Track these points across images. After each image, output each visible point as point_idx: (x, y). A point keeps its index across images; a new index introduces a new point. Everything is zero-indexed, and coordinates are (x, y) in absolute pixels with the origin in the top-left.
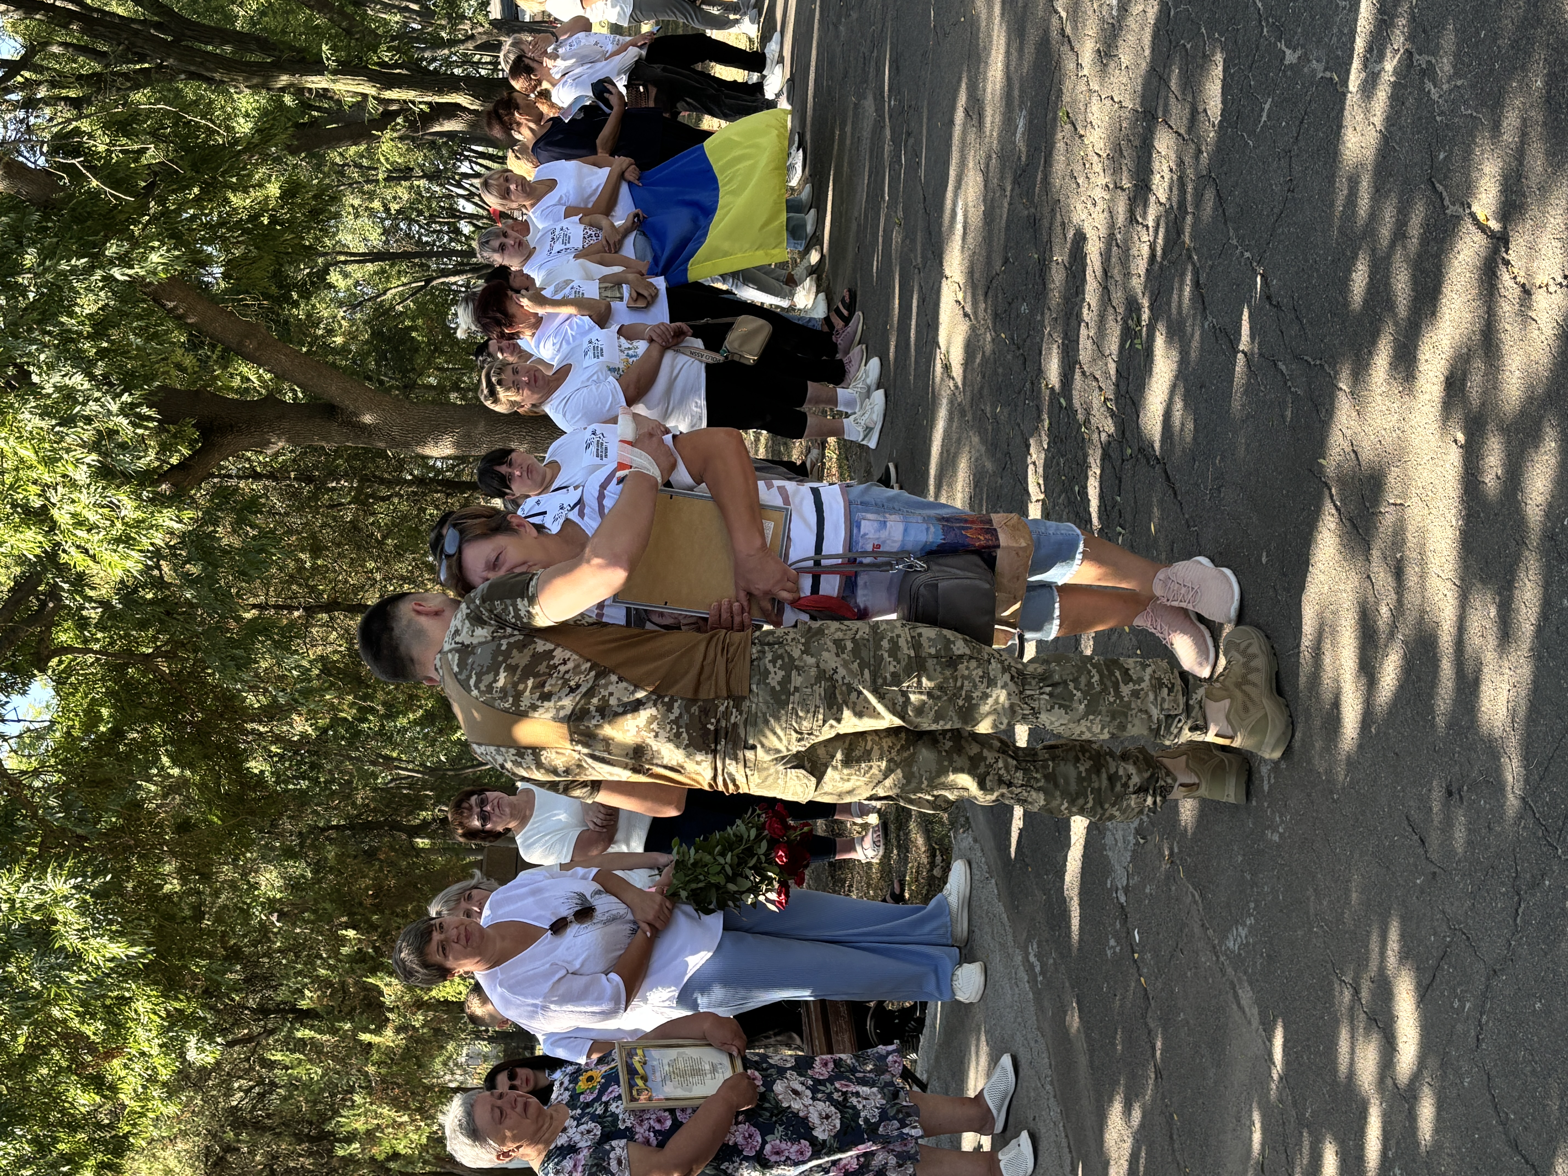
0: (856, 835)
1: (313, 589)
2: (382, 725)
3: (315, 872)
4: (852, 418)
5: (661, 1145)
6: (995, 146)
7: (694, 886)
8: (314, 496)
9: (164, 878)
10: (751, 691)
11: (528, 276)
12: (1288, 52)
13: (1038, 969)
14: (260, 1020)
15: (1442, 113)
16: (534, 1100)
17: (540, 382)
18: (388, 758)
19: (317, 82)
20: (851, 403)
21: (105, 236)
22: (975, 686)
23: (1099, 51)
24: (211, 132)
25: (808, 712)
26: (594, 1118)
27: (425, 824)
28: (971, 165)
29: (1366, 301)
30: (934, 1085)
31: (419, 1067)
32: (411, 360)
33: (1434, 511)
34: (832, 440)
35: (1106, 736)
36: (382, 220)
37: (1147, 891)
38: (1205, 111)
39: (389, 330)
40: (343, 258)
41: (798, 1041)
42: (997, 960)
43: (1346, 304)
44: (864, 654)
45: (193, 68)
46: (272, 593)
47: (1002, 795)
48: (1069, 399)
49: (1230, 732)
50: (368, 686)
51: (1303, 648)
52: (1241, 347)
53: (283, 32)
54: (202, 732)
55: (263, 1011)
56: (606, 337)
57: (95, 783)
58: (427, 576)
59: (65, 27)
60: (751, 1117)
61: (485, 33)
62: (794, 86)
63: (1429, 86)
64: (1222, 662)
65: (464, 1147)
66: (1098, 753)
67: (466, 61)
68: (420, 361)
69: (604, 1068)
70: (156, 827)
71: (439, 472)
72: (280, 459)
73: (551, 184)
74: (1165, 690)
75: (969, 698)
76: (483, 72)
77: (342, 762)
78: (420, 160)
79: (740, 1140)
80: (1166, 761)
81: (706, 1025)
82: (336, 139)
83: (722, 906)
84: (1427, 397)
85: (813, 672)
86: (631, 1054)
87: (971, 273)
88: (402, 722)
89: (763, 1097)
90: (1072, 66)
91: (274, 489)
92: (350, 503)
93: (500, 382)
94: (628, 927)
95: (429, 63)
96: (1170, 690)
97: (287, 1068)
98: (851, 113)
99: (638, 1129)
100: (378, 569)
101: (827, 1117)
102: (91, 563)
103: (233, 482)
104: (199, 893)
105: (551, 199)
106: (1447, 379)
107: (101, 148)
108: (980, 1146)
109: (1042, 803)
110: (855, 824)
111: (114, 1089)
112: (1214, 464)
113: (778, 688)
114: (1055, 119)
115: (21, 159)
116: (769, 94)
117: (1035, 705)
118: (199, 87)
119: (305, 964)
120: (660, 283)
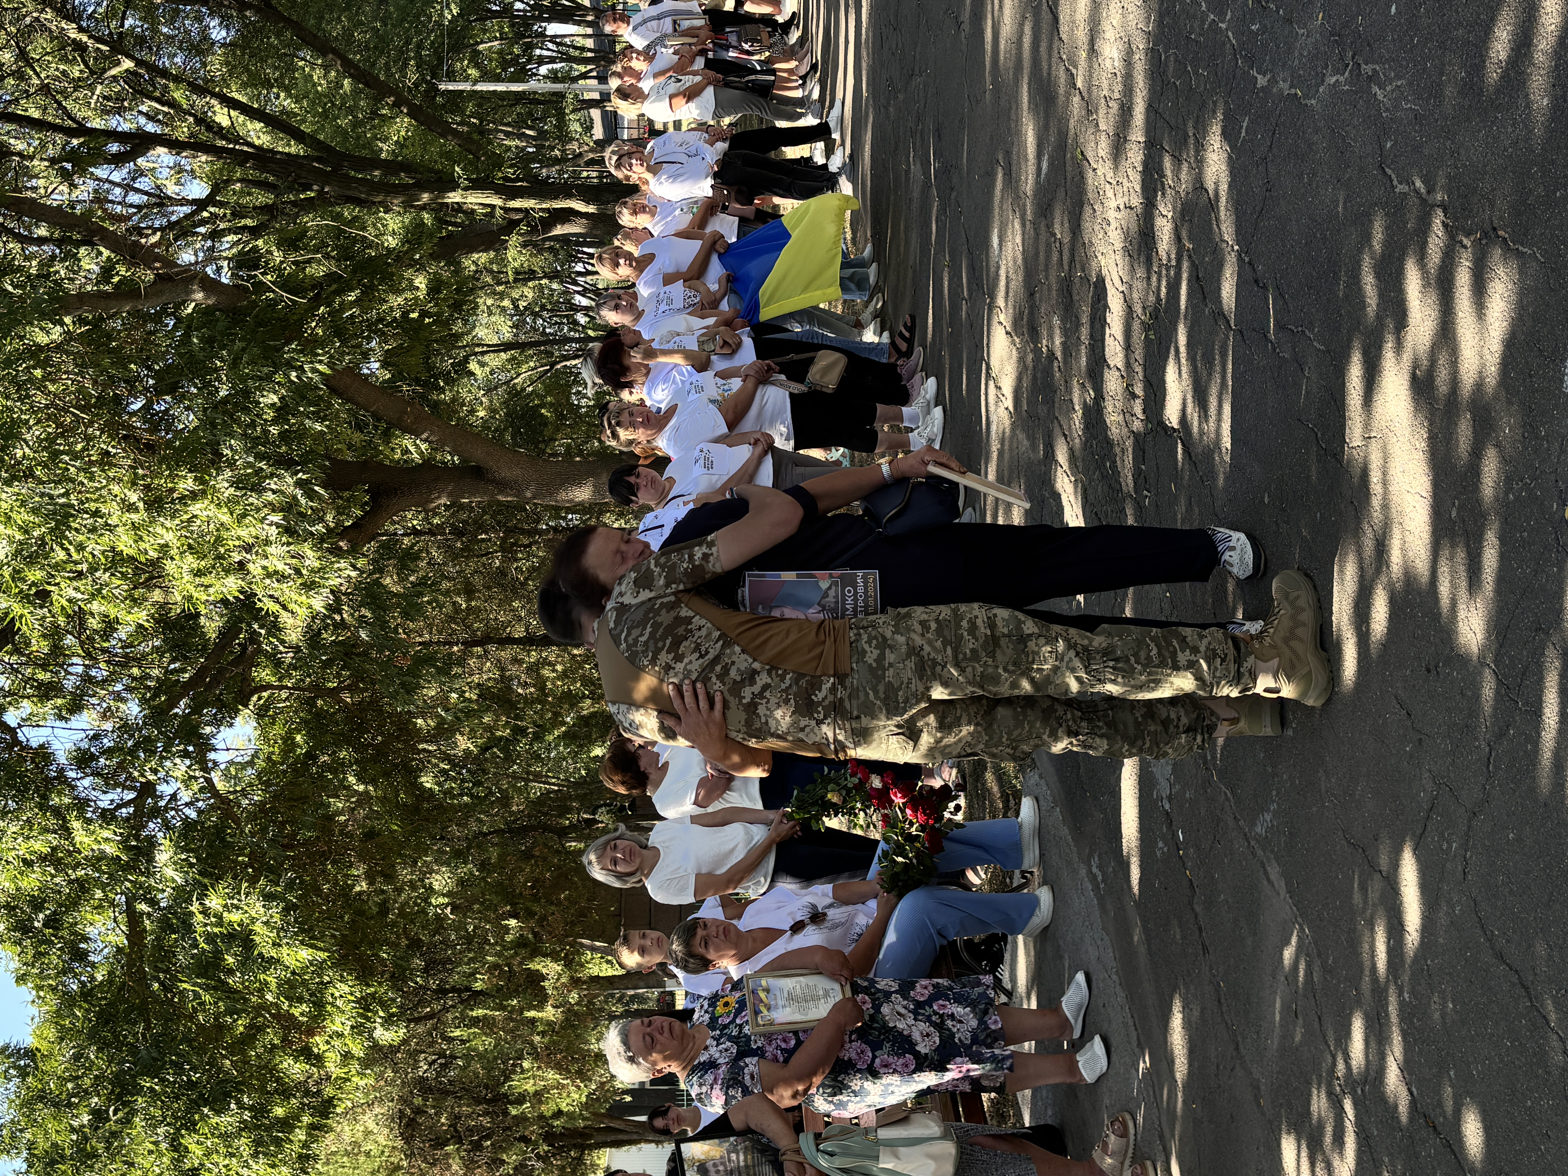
1: (468, 627)
3: (481, 871)
4: (916, 432)
5: (786, 1061)
8: (466, 547)
9: (355, 880)
10: (851, 668)
13: (1100, 878)
14: (439, 999)
15: (1387, 110)
18: (537, 774)
19: (452, 198)
20: (914, 418)
21: (284, 340)
23: (1105, 97)
26: (731, 1038)
27: (572, 828)
32: (541, 433)
33: (1400, 438)
37: (1187, 796)
39: (522, 409)
40: (480, 349)
44: (947, 633)
46: (434, 632)
47: (1071, 743)
55: (442, 992)
60: (862, 1034)
61: (590, 150)
63: (1375, 89)
69: (738, 995)
70: (347, 836)
74: (1219, 660)
79: (854, 1056)
81: (818, 958)
82: (469, 249)
85: (904, 649)
89: (872, 1018)
90: (1084, 113)
92: (497, 552)
96: (1223, 660)
97: (463, 1042)
98: (902, 180)
99: (767, 1048)
100: (523, 607)
101: (928, 1035)
104: (383, 892)
109: (1106, 747)
111: (320, 1058)
113: (874, 665)
114: (1072, 158)
118: (354, 209)
119: (476, 950)
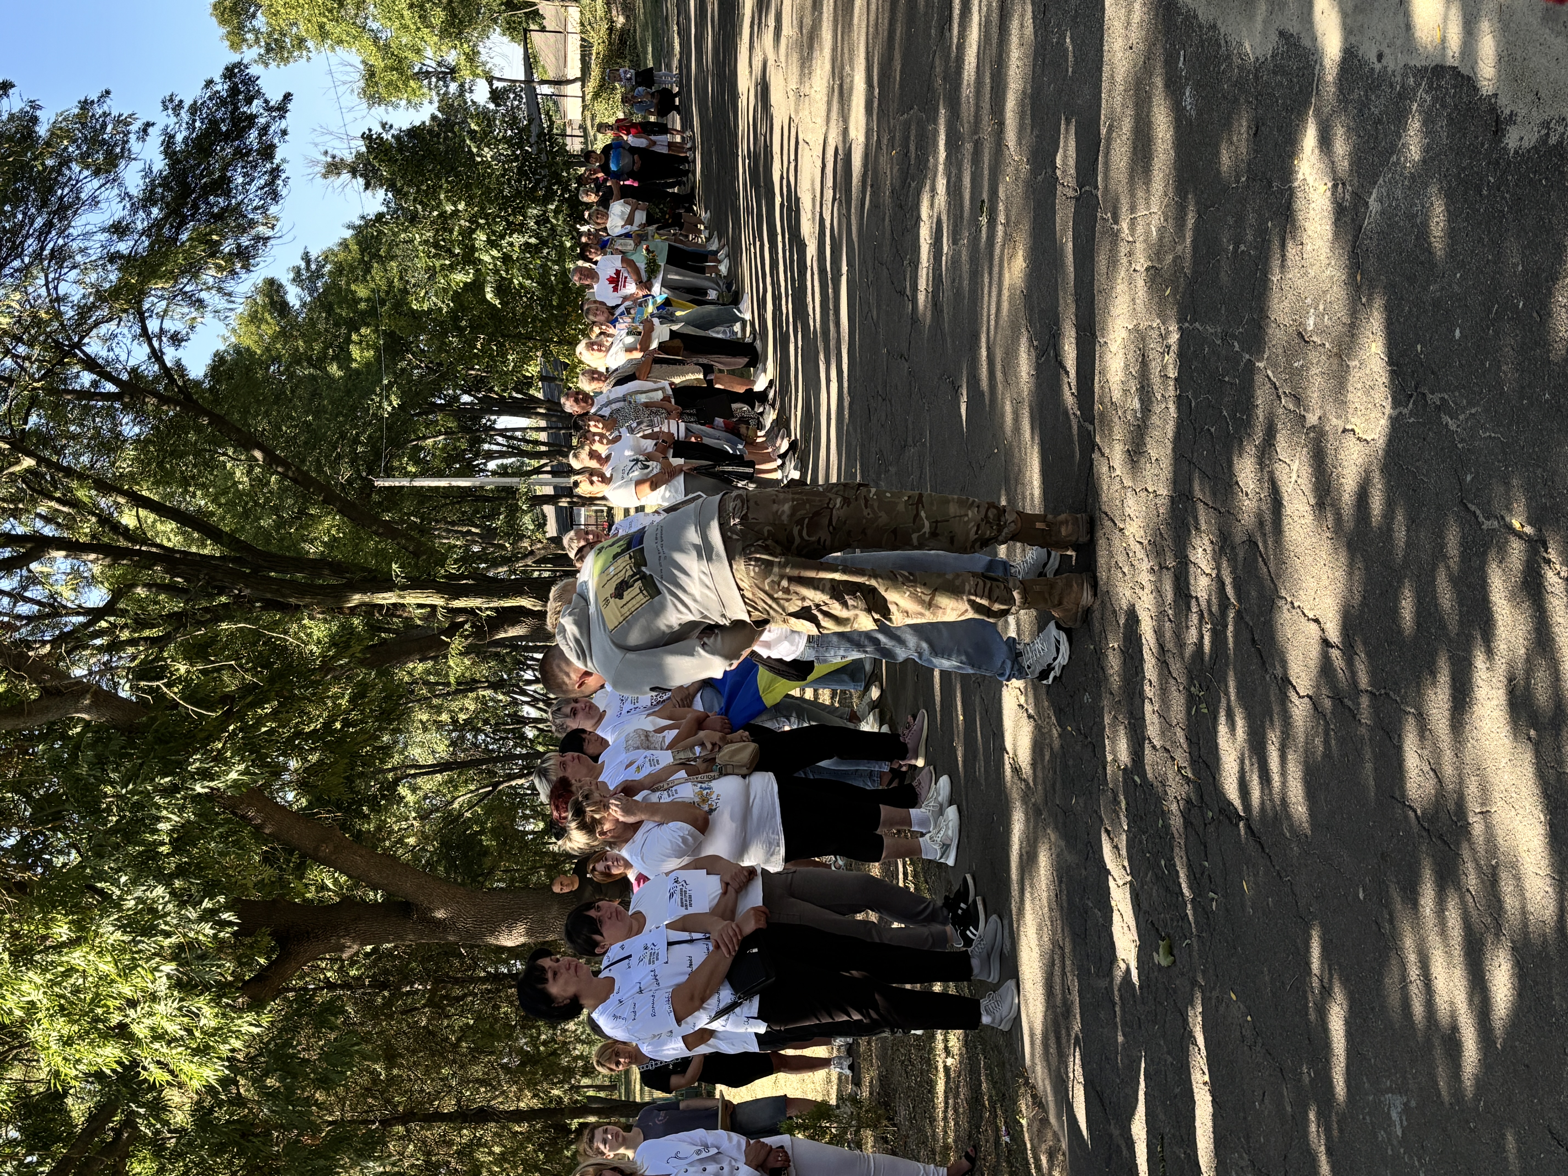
1: (388, 1101)
4: (927, 836)
8: (388, 1003)
12: (1308, 416)
15: (1462, 440)
19: (387, 598)
20: (924, 822)
32: (479, 865)
33: (1520, 811)
38: (1237, 484)
40: (412, 771)
43: (1400, 631)
45: (267, 597)
46: (347, 1108)
48: (1143, 774)
59: (150, 568)
61: (543, 549)
72: (355, 967)
78: (485, 672)
82: (404, 657)
91: (347, 998)
92: (424, 1006)
107: (183, 670)
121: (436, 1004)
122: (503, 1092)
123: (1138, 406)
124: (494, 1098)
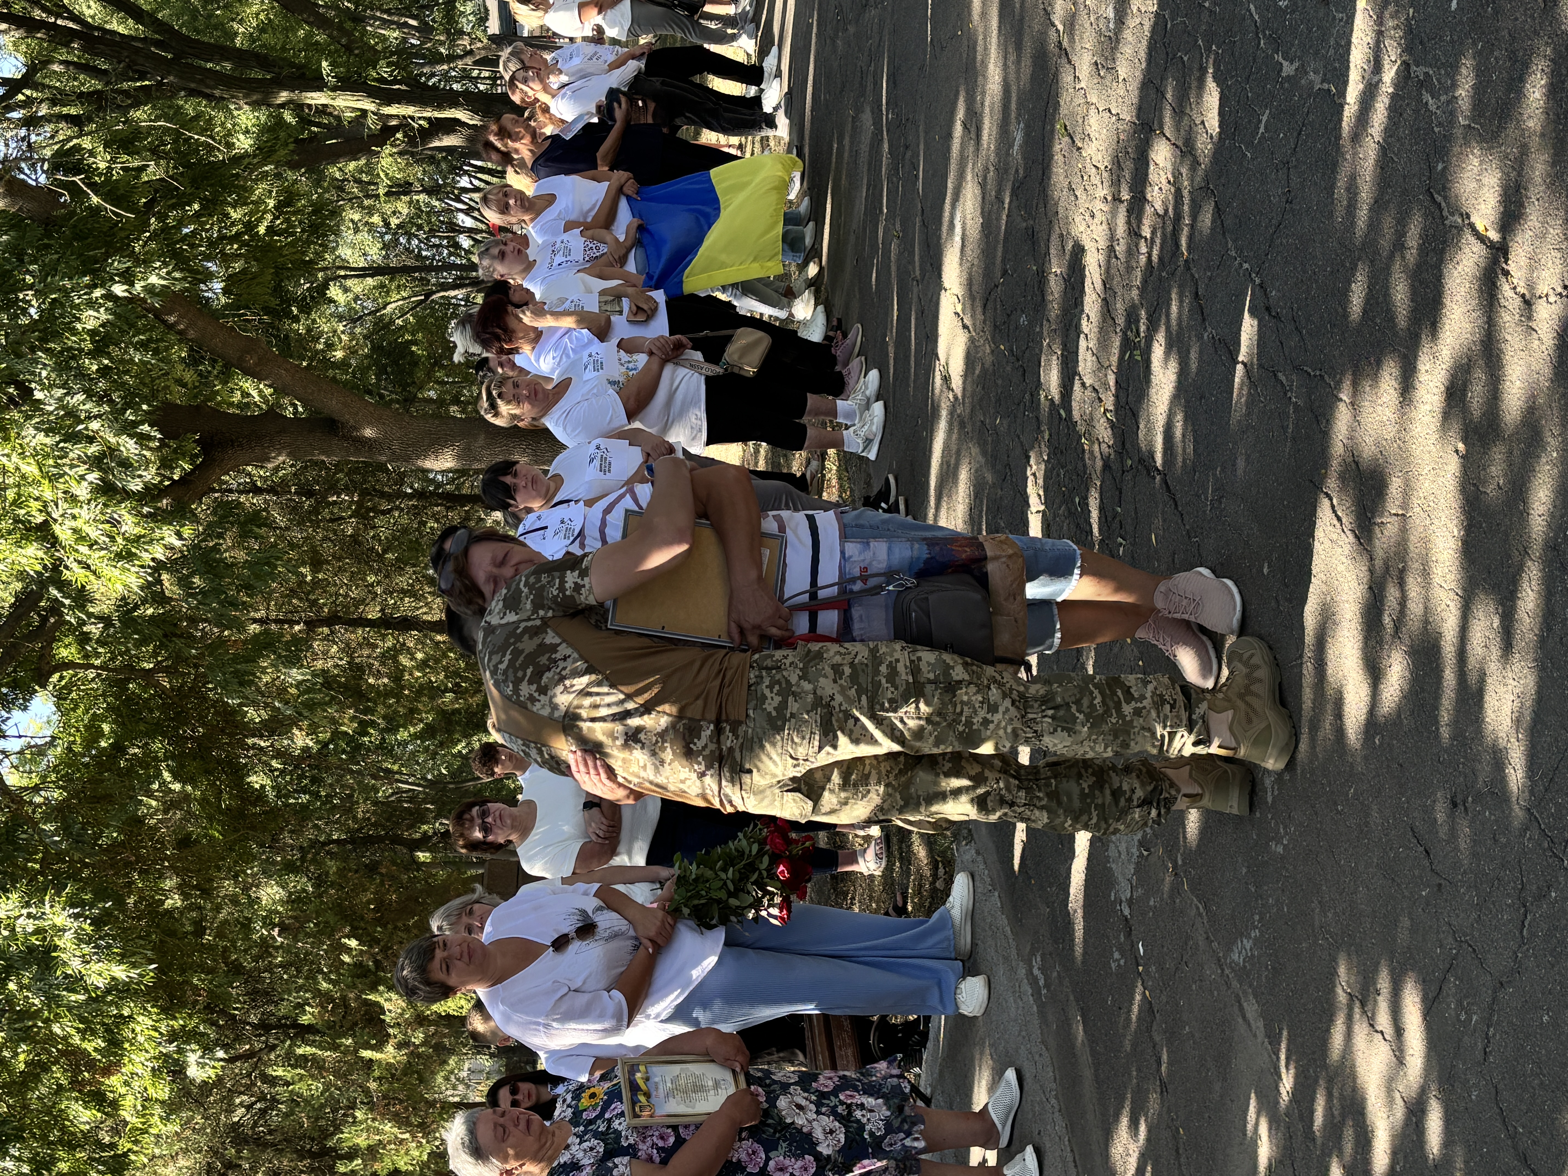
0: (858, 848)
1: (314, 603)
2: (383, 739)
3: (317, 886)
4: (852, 429)
5: (664, 1162)
6: (992, 158)
7: (696, 902)
8: (315, 511)
9: (165, 894)
10: (747, 716)
11: (528, 290)
12: (1285, 64)
13: (1042, 982)
14: (260, 1035)
15: (1440, 124)
16: (536, 1117)
17: (540, 396)
18: (388, 771)
19: (316, 98)
20: (850, 415)
21: (107, 252)
22: (975, 712)
23: (1096, 63)
24: (210, 149)
25: (803, 738)
26: (597, 1135)
27: (426, 837)
28: (969, 177)
29: (1365, 311)
30: (938, 1099)
31: (421, 1082)
32: (411, 374)
33: (1436, 521)
34: (831, 452)
35: (1109, 753)
36: (382, 236)
37: (1152, 903)
38: (1203, 122)
39: (390, 344)
40: (342, 273)
41: (801, 1057)
42: (1001, 972)
43: (1346, 315)
44: (862, 679)
45: (193, 85)
46: (272, 608)
47: (1005, 814)
48: (1069, 411)
49: (1234, 745)
50: (369, 700)
51: (1305, 659)
52: (1241, 358)
53: (283, 49)
54: (203, 746)
55: (264, 1027)
56: (607, 350)
57: (97, 799)
58: (427, 589)
59: (67, 45)
60: (754, 1133)
61: (484, 48)
62: (793, 100)
63: (1427, 97)
64: (1225, 672)
65: (467, 1166)
66: (1101, 769)
67: (466, 75)
68: (420, 374)
69: (607, 1085)
70: (157, 841)
71: (439, 485)
72: (280, 474)
73: (550, 199)
74: (1168, 707)
75: (969, 723)
76: (482, 87)
77: (342, 776)
78: (419, 175)
79: (743, 1156)
80: (1169, 772)
81: (709, 1041)
82: (335, 155)
83: (724, 921)
84: (1428, 407)
85: (810, 698)
86: (633, 1068)
87: (969, 284)
88: (403, 735)
89: (766, 1113)
90: (1070, 78)
91: (275, 503)
92: (350, 517)
93: (500, 395)
94: (630, 943)
95: (428, 79)
96: (1173, 707)
97: (288, 1084)
98: (849, 127)
99: (641, 1146)
100: (379, 583)
101: (831, 1132)
102: (92, 578)
103: (233, 497)
104: (200, 908)
105: (551, 214)
106: (1448, 389)
107: (102, 165)
108: (985, 1161)
109: (1046, 820)
110: (857, 836)
111: (115, 1105)
112: (1214, 475)
113: (774, 714)
114: (1053, 131)
115: (22, 176)
116: (767, 108)
117: (1038, 728)
118: (199, 104)
119: (307, 978)
120: (659, 296)
121: (362, 514)
122: (427, 604)
123: (1111, 15)
124: (418, 609)
